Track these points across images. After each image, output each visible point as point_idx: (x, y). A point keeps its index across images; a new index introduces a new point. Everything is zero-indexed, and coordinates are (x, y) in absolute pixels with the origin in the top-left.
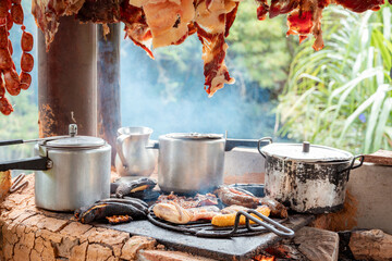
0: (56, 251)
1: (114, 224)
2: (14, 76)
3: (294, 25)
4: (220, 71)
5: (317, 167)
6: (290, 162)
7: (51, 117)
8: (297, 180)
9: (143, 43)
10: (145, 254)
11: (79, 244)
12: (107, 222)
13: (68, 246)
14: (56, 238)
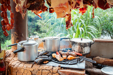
0: (32, 73)
1: (46, 64)
2: (10, 25)
3: (81, 11)
4: (70, 23)
5: (87, 44)
6: (81, 43)
7: (16, 35)
8: (83, 47)
9: (38, 14)
10: (60, 71)
11: (39, 70)
12: (44, 63)
13: (36, 71)
14: (32, 70)
